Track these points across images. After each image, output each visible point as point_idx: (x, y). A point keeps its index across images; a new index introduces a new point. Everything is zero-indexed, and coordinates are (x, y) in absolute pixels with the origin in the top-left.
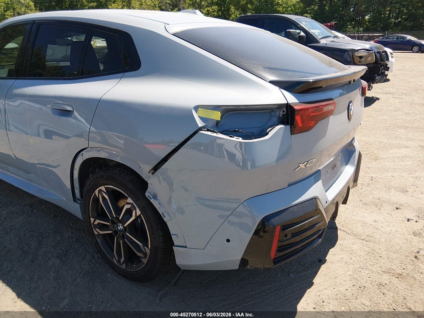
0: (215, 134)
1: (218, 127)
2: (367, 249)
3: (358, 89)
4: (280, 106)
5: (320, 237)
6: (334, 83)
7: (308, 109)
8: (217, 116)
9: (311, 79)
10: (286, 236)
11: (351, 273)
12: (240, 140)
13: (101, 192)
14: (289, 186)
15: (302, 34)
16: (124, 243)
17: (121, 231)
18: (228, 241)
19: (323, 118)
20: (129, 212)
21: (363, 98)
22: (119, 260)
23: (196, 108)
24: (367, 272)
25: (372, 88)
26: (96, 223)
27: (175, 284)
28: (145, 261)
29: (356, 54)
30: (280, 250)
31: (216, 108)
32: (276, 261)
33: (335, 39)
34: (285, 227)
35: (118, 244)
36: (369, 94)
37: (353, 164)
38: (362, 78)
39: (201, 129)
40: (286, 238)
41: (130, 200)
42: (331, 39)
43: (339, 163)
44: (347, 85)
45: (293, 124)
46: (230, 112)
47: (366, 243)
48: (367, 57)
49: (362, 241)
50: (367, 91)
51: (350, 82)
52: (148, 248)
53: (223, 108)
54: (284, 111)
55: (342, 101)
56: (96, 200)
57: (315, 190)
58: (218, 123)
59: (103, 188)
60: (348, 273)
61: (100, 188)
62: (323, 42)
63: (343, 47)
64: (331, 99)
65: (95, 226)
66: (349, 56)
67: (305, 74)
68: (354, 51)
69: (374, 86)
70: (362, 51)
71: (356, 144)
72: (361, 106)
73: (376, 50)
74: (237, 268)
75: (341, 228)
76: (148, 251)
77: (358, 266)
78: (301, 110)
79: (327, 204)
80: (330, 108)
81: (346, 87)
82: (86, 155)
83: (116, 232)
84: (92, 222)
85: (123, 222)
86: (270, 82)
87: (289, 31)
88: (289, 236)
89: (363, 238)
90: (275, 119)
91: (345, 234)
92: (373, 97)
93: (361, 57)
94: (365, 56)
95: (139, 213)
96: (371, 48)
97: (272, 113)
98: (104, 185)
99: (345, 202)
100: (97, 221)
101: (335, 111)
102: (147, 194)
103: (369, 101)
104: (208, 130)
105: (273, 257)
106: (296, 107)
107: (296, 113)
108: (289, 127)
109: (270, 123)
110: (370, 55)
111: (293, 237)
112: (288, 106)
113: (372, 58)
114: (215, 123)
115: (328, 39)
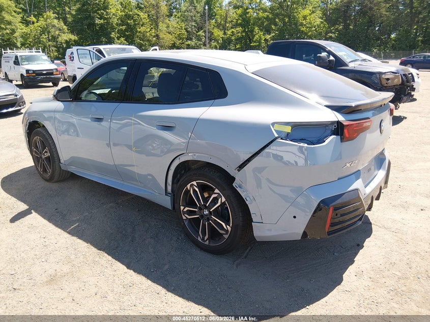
0: (287, 142)
1: (288, 136)
2: (397, 238)
3: (387, 111)
4: (333, 123)
5: (360, 219)
6: (369, 107)
7: (353, 124)
8: (288, 129)
9: (353, 105)
10: (337, 215)
11: (383, 254)
12: (306, 145)
13: (193, 186)
14: (338, 179)
15: (332, 58)
16: (209, 224)
17: (206, 215)
18: (295, 217)
19: (363, 131)
20: (215, 200)
21: (391, 117)
22: (203, 238)
23: (273, 124)
24: (396, 254)
25: (399, 107)
26: (185, 210)
27: (246, 257)
28: (226, 236)
29: (383, 76)
30: (332, 225)
31: (287, 124)
32: (329, 233)
33: (363, 63)
34: (336, 209)
35: (204, 225)
36: (396, 113)
37: (384, 169)
38: (391, 102)
39: (276, 138)
40: (337, 217)
41: (217, 191)
42: (359, 63)
43: (373, 168)
44: (379, 108)
45: (343, 135)
46: (296, 126)
47: (395, 234)
48: (393, 79)
49: (391, 233)
50: (394, 110)
51: (381, 106)
52: (230, 226)
53: (293, 124)
54: (335, 126)
55: (376, 120)
56: (188, 191)
57: (358, 184)
58: (288, 134)
59: (194, 183)
60: (381, 254)
61: (192, 183)
62: (352, 66)
63: (370, 70)
64: (368, 118)
65: (184, 213)
66: (377, 78)
67: (349, 100)
68: (381, 73)
69: (401, 105)
70: (389, 73)
71: (386, 153)
72: (390, 124)
73: (402, 73)
74: (300, 238)
75: (375, 223)
76: (229, 228)
77: (389, 249)
78: (348, 125)
79: (365, 196)
80: (368, 124)
81: (378, 109)
82: (183, 159)
83: (202, 216)
84: (182, 210)
85: (208, 208)
86: (325, 106)
87: (320, 56)
88: (339, 215)
89: (393, 230)
90: (329, 132)
91: (378, 227)
92: (400, 116)
93: (388, 79)
94: (391, 78)
95: (224, 200)
96: (397, 70)
97: (327, 128)
98: (195, 181)
99: (378, 198)
100: (187, 209)
101: (371, 127)
102: (234, 185)
103: (397, 120)
104: (282, 139)
105: (327, 231)
106: (344, 123)
107: (345, 127)
108: (339, 137)
109: (326, 134)
110: (396, 77)
111: (341, 216)
112: (338, 122)
113: (399, 80)
114: (286, 134)
115: (356, 63)
